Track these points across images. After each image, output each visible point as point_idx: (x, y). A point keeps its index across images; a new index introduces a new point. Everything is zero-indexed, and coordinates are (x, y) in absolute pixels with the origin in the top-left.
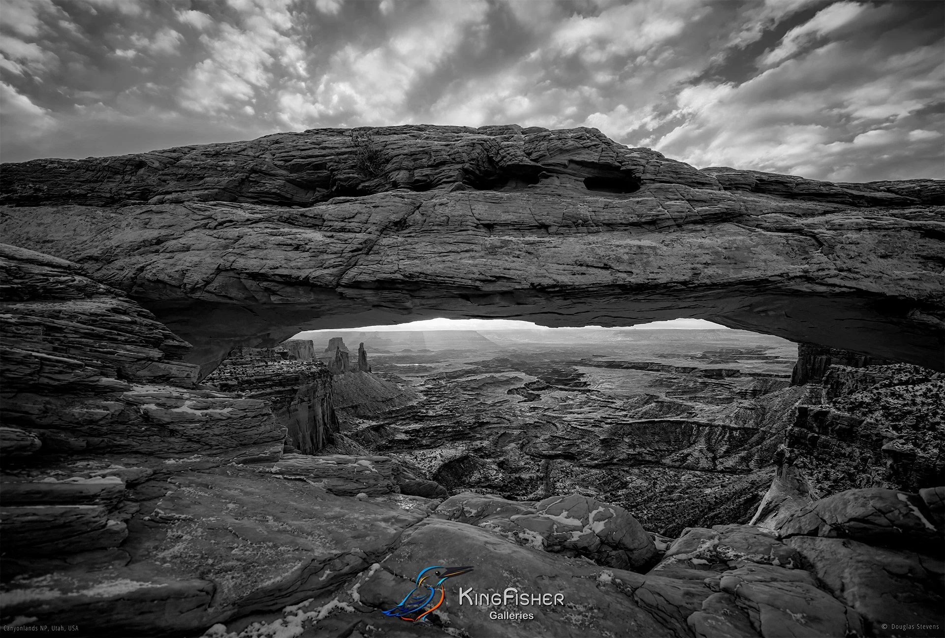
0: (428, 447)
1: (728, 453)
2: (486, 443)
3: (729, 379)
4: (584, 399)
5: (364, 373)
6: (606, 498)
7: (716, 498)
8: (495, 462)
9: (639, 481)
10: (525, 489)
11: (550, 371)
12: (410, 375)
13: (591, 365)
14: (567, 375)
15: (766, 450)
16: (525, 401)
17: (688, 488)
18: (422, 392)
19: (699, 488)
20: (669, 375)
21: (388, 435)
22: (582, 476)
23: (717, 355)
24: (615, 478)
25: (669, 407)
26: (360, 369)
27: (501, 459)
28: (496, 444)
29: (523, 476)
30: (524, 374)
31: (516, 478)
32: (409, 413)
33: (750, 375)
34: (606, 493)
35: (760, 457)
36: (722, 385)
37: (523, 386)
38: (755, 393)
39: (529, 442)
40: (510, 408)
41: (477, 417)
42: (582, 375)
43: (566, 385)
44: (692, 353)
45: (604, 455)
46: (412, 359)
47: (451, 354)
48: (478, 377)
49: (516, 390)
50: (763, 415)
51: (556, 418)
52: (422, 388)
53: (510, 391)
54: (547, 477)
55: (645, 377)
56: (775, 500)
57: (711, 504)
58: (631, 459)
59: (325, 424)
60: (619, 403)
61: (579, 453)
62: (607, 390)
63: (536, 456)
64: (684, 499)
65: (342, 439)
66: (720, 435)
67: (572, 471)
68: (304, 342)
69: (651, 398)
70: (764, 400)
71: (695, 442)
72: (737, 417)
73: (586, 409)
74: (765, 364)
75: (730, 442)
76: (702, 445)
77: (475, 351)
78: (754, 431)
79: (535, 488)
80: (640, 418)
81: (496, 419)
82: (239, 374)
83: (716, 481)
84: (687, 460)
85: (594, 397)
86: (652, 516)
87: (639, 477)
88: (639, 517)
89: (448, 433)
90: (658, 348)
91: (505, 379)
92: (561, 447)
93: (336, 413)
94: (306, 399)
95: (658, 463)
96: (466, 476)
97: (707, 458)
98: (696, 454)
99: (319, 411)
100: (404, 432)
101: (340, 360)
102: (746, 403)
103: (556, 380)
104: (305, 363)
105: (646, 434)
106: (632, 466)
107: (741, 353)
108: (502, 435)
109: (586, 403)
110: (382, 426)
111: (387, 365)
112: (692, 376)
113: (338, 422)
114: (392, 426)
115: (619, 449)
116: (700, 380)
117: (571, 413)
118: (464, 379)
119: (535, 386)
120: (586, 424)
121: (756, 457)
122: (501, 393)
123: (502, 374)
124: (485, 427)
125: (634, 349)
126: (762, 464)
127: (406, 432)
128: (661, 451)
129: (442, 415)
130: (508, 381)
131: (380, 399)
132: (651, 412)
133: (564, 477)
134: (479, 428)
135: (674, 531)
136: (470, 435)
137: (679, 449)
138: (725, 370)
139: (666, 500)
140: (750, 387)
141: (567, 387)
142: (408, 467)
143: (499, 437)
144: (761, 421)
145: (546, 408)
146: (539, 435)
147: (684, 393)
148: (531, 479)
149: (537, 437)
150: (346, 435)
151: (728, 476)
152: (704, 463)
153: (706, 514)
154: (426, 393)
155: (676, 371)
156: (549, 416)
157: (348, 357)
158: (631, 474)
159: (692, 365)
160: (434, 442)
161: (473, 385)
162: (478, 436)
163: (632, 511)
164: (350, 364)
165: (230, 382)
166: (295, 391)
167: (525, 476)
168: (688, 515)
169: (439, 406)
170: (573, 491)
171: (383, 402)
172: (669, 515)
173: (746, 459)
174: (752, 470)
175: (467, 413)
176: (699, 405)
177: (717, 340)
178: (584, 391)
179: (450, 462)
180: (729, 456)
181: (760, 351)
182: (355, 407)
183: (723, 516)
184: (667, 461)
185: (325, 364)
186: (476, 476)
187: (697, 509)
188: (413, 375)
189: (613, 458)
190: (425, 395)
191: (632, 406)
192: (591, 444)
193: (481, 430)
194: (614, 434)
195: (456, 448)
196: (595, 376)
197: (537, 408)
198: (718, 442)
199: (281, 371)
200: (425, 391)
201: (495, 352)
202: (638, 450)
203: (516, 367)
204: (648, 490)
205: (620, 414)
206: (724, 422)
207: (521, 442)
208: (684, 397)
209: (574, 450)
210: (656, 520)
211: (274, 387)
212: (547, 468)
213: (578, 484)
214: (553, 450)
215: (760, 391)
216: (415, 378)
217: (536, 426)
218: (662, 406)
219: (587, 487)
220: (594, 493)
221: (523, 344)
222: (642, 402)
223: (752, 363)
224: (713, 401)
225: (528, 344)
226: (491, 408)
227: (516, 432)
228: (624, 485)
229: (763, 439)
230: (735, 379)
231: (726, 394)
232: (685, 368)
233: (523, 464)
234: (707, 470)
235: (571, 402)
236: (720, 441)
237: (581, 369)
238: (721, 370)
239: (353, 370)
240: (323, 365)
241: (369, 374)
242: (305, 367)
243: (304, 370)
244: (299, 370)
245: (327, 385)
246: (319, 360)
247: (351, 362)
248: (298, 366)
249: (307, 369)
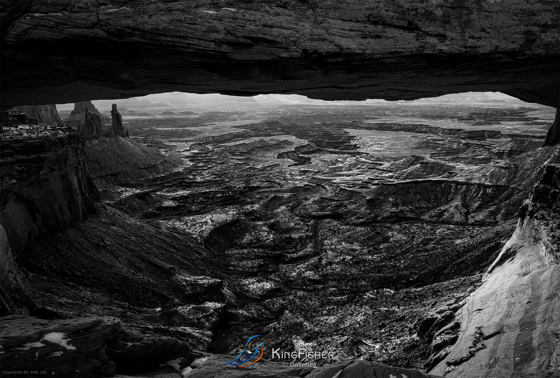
0: (197, 213)
1: (479, 209)
2: (256, 206)
3: (490, 140)
4: (353, 162)
5: (121, 138)
6: (369, 251)
7: (464, 247)
8: (265, 225)
9: (399, 236)
10: (295, 247)
11: (321, 133)
12: (174, 139)
13: (362, 128)
14: (338, 138)
15: (512, 205)
16: (295, 165)
17: (442, 240)
18: (187, 157)
19: (451, 239)
20: (435, 137)
21: (155, 202)
22: (348, 233)
23: (483, 116)
24: (378, 234)
25: (432, 168)
26: (117, 134)
27: (272, 221)
28: (266, 206)
29: (293, 236)
30: (294, 137)
31: (286, 238)
32: (175, 180)
33: (510, 136)
34: (369, 247)
35: (507, 210)
36: (483, 146)
37: (293, 149)
38: (511, 153)
39: (298, 205)
40: (281, 172)
41: (247, 182)
42: (352, 138)
43: (336, 148)
44: (460, 114)
45: (370, 214)
46: (173, 122)
47: (217, 116)
48: (247, 141)
49: (286, 153)
50: (515, 173)
51: (326, 180)
52: (187, 154)
53: (280, 154)
54: (315, 235)
55: (413, 139)
56: (514, 247)
57: (459, 252)
58: (394, 217)
59: (83, 194)
60: (386, 165)
61: (346, 213)
62: (376, 153)
63: (306, 217)
64: (437, 249)
65: (105, 208)
66: (475, 192)
67: (340, 229)
69: (417, 159)
70: (517, 160)
71: (452, 199)
72: (492, 175)
73: (355, 171)
74: (524, 126)
75: (483, 198)
76: (457, 202)
77: (243, 113)
78: (506, 187)
79: (304, 246)
80: (405, 179)
81: (266, 183)
83: (466, 232)
84: (443, 215)
85: (363, 160)
86: (408, 265)
87: (399, 232)
88: (396, 266)
89: (218, 198)
90: (427, 109)
91: (275, 142)
92: (330, 208)
93: (94, 182)
94: (56, 168)
95: (417, 219)
96: (238, 238)
97: (461, 213)
98: (452, 210)
99: (75, 180)
100: (171, 199)
101: (91, 124)
102: (502, 163)
103: (327, 143)
104: (49, 128)
105: (409, 193)
106: (394, 223)
107: (505, 114)
108: (273, 198)
109: (355, 165)
110: (147, 194)
111: (146, 129)
112: (457, 138)
113: (98, 192)
114: (158, 193)
115: (383, 207)
116: (464, 142)
117: (340, 175)
118: (232, 144)
119: (306, 149)
120: (354, 185)
121: (503, 211)
122: (271, 157)
123: (271, 138)
124: (255, 192)
125: (403, 111)
126: (507, 217)
127: (174, 199)
128: (421, 208)
129: (210, 181)
130: (279, 145)
131: (142, 166)
132: (415, 173)
133: (331, 235)
134: (249, 193)
135: (426, 276)
136: (240, 200)
137: (438, 206)
138: (488, 131)
139: (422, 251)
140: (508, 147)
141: (337, 150)
142: (179, 233)
143: (270, 201)
144: (513, 178)
145: (315, 171)
146: (308, 197)
147: (447, 154)
148: (301, 238)
149: (306, 199)
150: (108, 204)
151: (477, 229)
152: (458, 218)
153: (455, 261)
154: (192, 158)
155: (443, 133)
156: (319, 179)
157: (100, 121)
158: (392, 230)
159: (458, 127)
160: (205, 207)
161: (242, 150)
162: (249, 200)
163: (391, 261)
164: (104, 129)
166: (43, 159)
167: (295, 236)
168: (439, 262)
169: (207, 171)
170: (339, 247)
171: (146, 168)
172: (423, 263)
173: (493, 214)
174: (498, 222)
175: (237, 178)
176: (460, 166)
177: (484, 102)
178: (353, 153)
179: (221, 226)
180: (480, 211)
181: (522, 113)
182: (115, 175)
183: (469, 262)
184: (426, 217)
185: (73, 128)
186: (247, 238)
187: (447, 257)
188: (176, 139)
189: (377, 216)
190: (191, 161)
191: (398, 168)
192: (358, 205)
193: (251, 194)
194: (379, 194)
195: (226, 213)
196: (366, 139)
197: (308, 171)
198: (473, 199)
199: (20, 137)
200: (191, 157)
201: (264, 115)
202: (400, 208)
203: (286, 131)
204: (406, 243)
205: (387, 175)
206: (480, 180)
207: (291, 204)
208: (447, 158)
209: (341, 210)
210: (412, 267)
212: (316, 227)
213: (344, 241)
214: (321, 211)
215: (516, 151)
216: (178, 143)
217: (306, 189)
218: (426, 167)
219: (352, 243)
220: (358, 248)
221: (294, 106)
222: (408, 164)
223: (513, 125)
224: (473, 161)
225: (299, 106)
226: (261, 172)
227: (286, 195)
228: (386, 240)
229: (512, 194)
230: (495, 140)
231: (485, 155)
232: (451, 130)
233: (293, 224)
234: (460, 224)
235: (341, 165)
236: (475, 197)
237: (352, 132)
238: (483, 131)
239: (108, 135)
240: (71, 130)
241: (127, 140)
242: (49, 132)
243: (48, 136)
244: (43, 136)
245: (79, 152)
246: (65, 124)
247: (104, 126)
248: (41, 131)
249: (53, 134)
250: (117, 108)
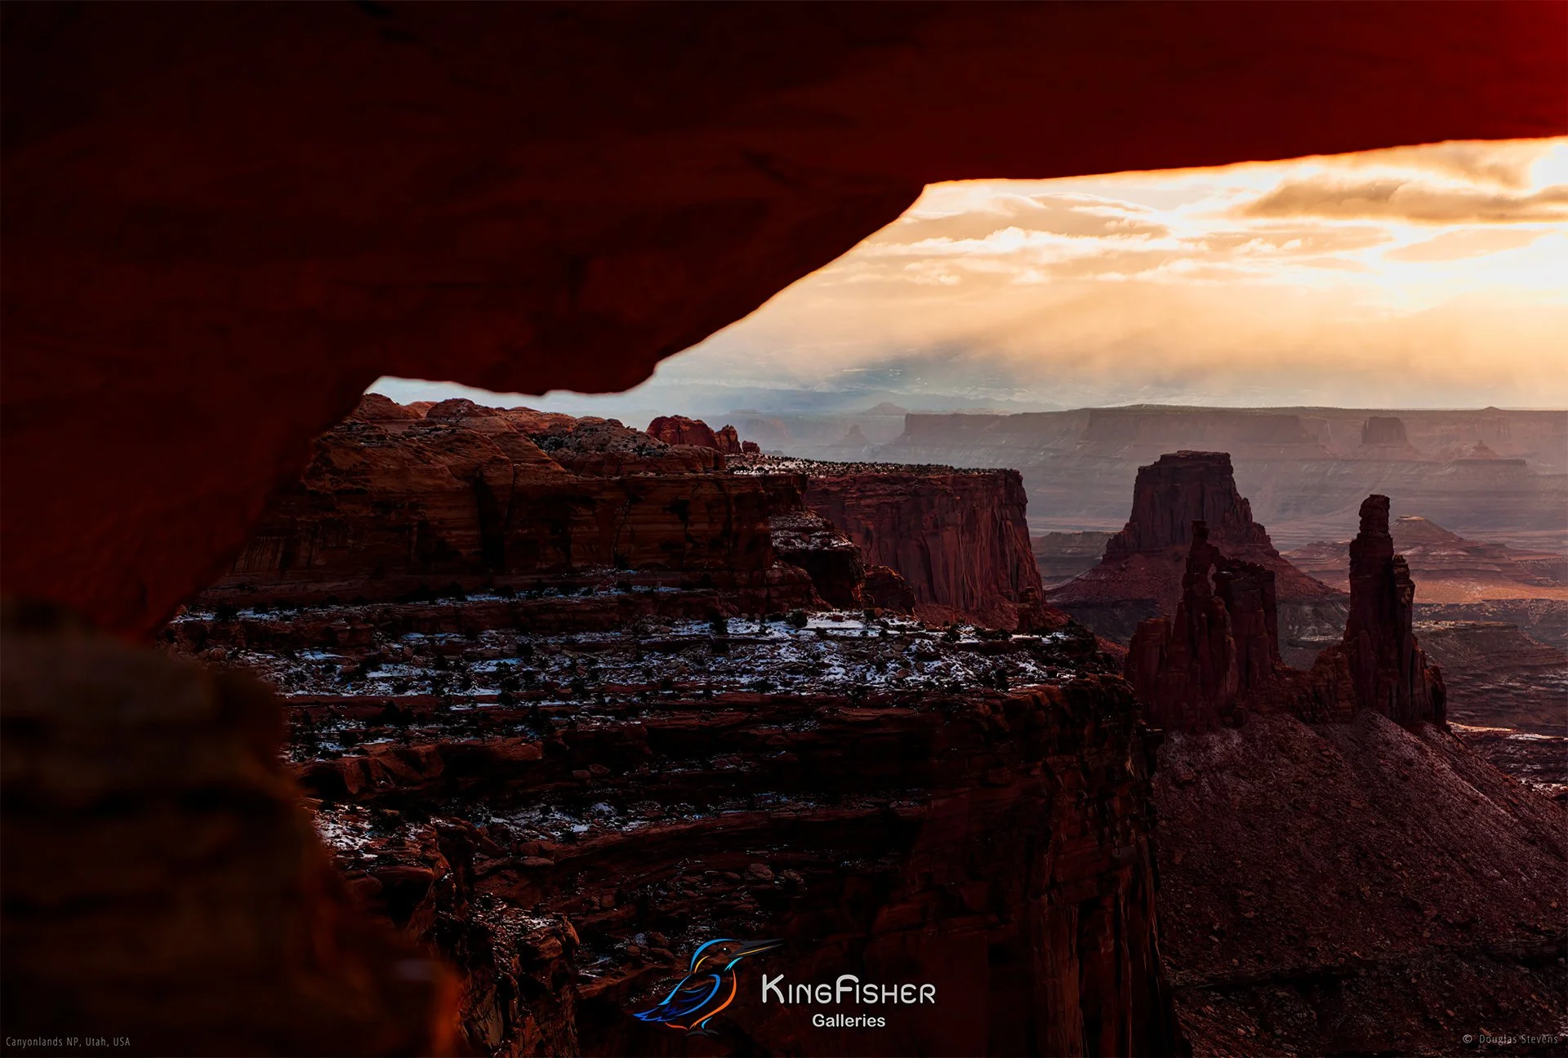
5: (1394, 731)
26: (1367, 698)
68: (961, 481)
82: (550, 690)
93: (1183, 1014)
99: (1069, 988)
101: (1214, 623)
104: (967, 635)
157: (1271, 609)
164: (1290, 659)
165: (496, 741)
185: (1105, 644)
199: (805, 686)
211: (768, 797)
239: (1312, 707)
240: (1095, 658)
241: (1434, 744)
242: (968, 663)
243: (956, 686)
244: (928, 684)
245: (1117, 805)
246: (1063, 620)
247: (1293, 644)
248: (923, 656)
249: (983, 678)
250: (1392, 522)
